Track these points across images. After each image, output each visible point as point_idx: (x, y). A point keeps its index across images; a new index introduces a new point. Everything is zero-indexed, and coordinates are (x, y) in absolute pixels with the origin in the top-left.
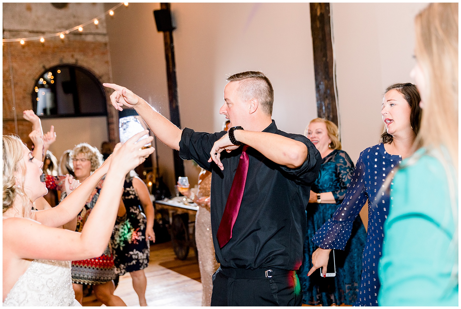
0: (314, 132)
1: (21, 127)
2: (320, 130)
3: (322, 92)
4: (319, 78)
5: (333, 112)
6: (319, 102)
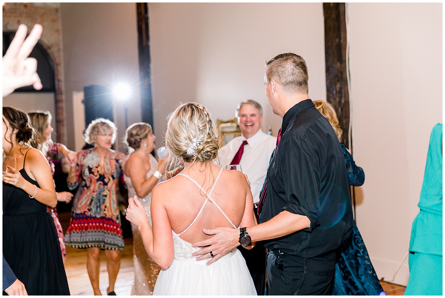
5: (345, 97)
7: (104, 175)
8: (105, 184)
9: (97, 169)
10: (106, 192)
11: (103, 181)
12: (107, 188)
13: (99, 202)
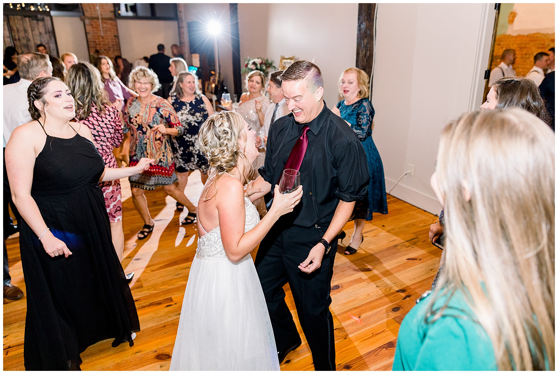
0: (347, 82)
1: (104, 25)
2: (352, 81)
3: (362, 31)
4: (361, 18)
5: (370, 50)
6: (359, 40)
7: (142, 125)
8: (144, 133)
9: (136, 119)
10: (146, 140)
11: (142, 130)
12: (146, 137)
13: (142, 148)
